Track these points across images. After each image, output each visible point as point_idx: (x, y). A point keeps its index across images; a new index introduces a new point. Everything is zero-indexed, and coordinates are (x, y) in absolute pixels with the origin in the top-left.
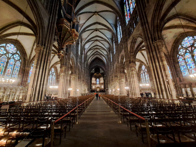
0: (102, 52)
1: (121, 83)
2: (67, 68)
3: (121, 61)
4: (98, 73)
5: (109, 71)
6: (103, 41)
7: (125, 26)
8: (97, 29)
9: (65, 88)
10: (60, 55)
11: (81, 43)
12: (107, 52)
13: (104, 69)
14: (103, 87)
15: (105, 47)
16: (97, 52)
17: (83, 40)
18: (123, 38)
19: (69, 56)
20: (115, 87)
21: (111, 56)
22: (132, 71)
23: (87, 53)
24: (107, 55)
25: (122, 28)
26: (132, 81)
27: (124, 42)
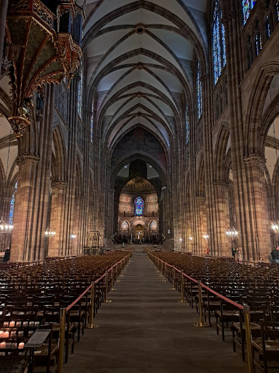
0: (156, 106)
1: (214, 218)
2: (40, 165)
3: (217, 146)
4: (139, 178)
5: (177, 175)
6: (163, 68)
7: (240, 25)
8: (141, 24)
9: (34, 229)
10: (21, 120)
11: (86, 74)
12: (174, 110)
13: (162, 166)
14: (154, 226)
15: (169, 90)
16: (139, 105)
17: (93, 63)
18: (230, 69)
19: (45, 126)
20: (194, 229)
21: (187, 123)
22: (249, 181)
23: (104, 111)
24: (174, 120)
25: (227, 32)
26: (250, 212)
27: (231, 82)
